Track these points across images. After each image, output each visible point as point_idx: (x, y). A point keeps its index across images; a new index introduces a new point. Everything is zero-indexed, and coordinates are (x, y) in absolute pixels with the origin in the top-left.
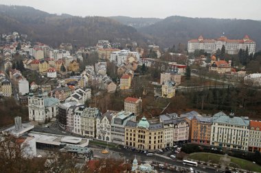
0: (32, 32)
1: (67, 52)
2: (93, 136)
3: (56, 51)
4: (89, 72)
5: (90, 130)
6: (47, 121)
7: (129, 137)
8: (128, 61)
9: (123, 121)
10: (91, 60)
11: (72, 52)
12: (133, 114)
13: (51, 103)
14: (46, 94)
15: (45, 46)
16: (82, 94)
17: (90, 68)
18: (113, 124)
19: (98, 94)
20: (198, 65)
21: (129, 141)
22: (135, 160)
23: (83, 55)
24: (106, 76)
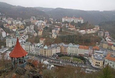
0: (6, 13)
1: (20, 21)
2: (29, 52)
3: (16, 21)
4: (28, 29)
5: (28, 50)
6: (13, 47)
7: (41, 52)
8: (41, 25)
9: (39, 46)
10: (28, 24)
11: (22, 21)
12: (42, 44)
13: (14, 40)
14: (12, 37)
15: (11, 18)
16: (25, 37)
17: (28, 27)
18: (35, 48)
19: (31, 37)
20: (65, 26)
21: (41, 53)
22: (42, 60)
23: (25, 22)
24: (34, 30)
